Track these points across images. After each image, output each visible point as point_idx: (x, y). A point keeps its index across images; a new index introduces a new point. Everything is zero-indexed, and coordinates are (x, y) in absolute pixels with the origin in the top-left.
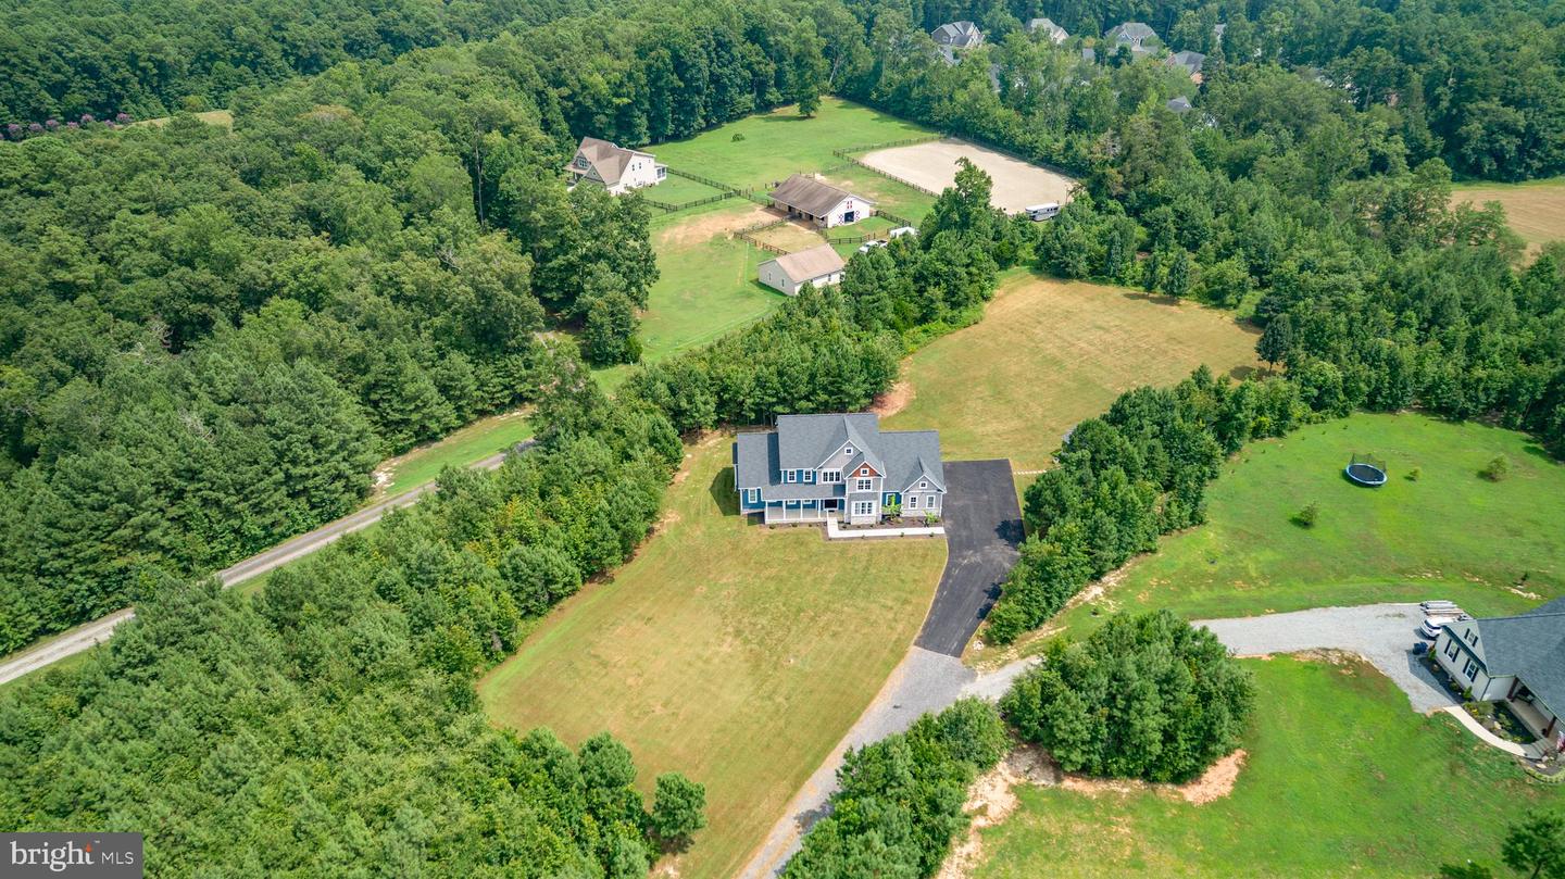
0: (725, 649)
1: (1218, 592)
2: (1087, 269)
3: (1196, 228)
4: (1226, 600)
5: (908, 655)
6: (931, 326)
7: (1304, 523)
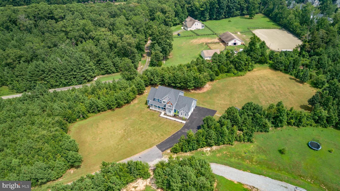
0: (120, 132)
1: (240, 161)
2: (283, 69)
4: (239, 164)
5: (153, 147)
6: (228, 74)
7: (281, 152)
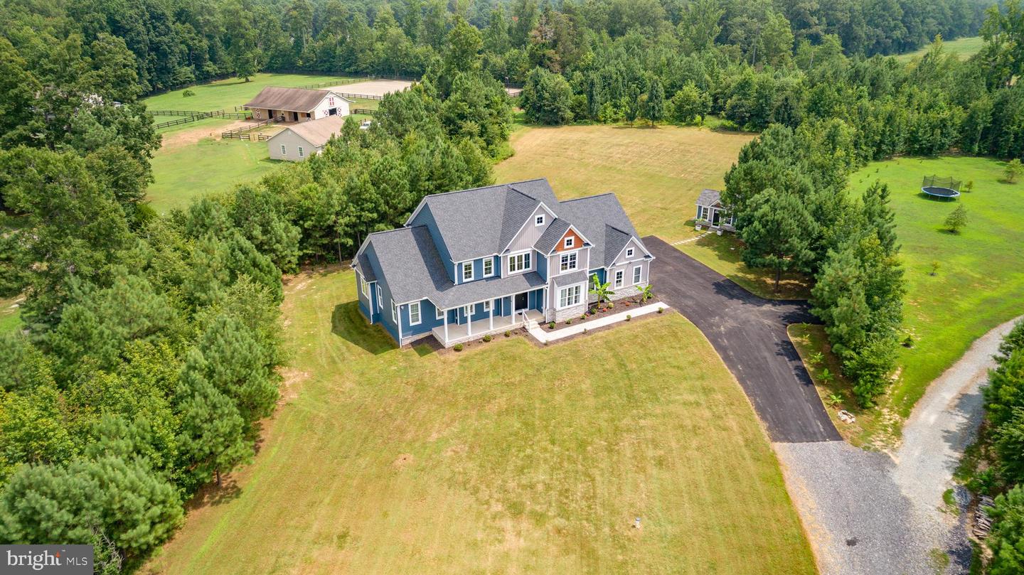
2: (571, 115)
3: (636, 79)
